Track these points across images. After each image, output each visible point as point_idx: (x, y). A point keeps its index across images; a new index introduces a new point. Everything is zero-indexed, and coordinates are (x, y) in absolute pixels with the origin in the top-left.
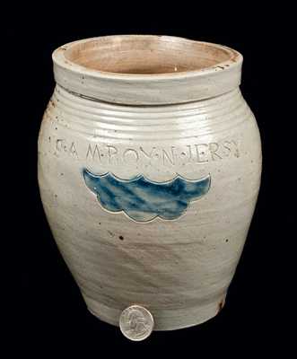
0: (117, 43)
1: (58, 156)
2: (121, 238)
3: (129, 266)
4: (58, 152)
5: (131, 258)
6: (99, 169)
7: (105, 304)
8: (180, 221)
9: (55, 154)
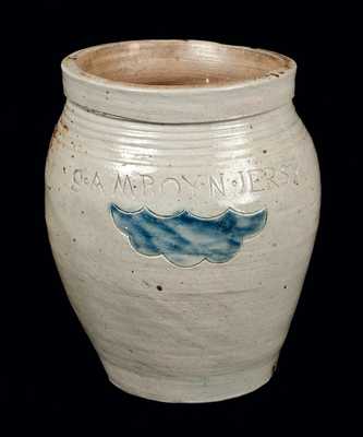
0: (134, 50)
1: (76, 190)
2: (160, 288)
3: (168, 322)
4: (76, 186)
5: (171, 313)
6: (131, 203)
7: (136, 373)
8: (231, 265)
9: (72, 188)
